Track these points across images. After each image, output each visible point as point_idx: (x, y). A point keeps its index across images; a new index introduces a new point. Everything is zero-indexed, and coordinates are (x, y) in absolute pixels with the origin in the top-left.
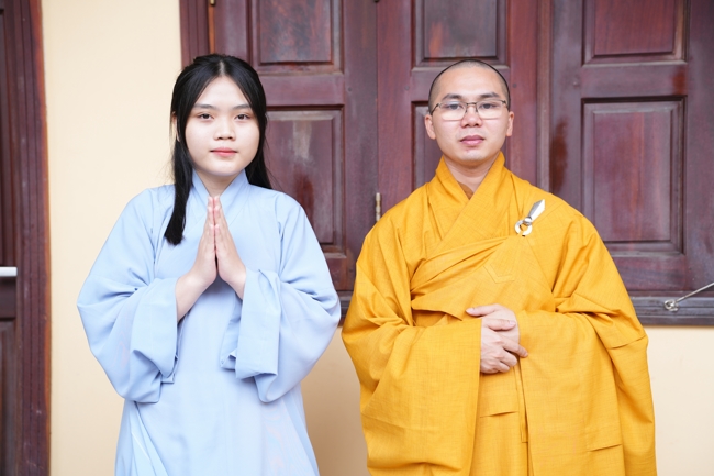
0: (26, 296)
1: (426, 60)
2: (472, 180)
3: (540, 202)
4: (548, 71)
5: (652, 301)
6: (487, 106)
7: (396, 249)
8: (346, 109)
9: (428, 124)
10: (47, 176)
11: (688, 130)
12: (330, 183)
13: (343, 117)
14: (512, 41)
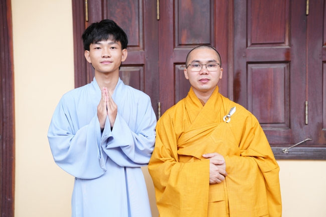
1: (180, 45)
2: (204, 98)
3: (234, 108)
4: (232, 50)
5: (277, 149)
6: (211, 66)
7: (171, 128)
8: (145, 66)
9: (185, 73)
10: (14, 95)
11: (292, 76)
13: (144, 69)
14: (217, 37)
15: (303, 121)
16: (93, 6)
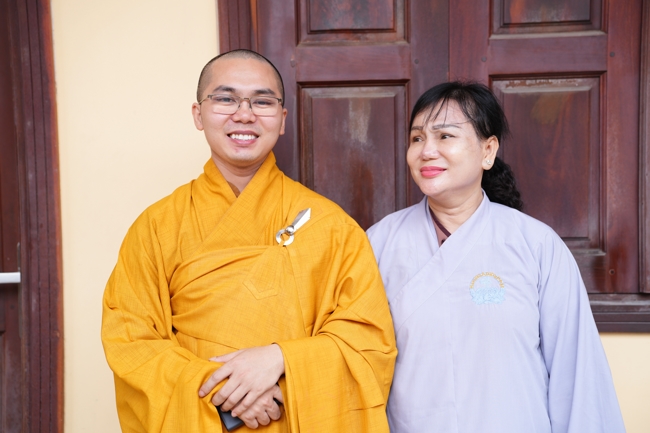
0: (33, 309)
1: (507, 25)
8: (412, 85)
10: (58, 166)
12: (392, 171)
13: (407, 94)
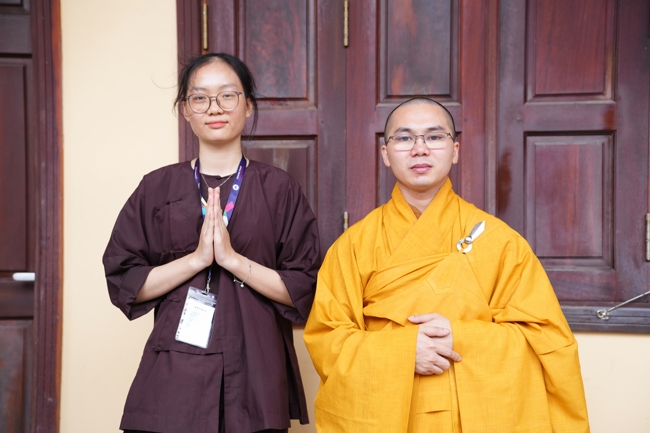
0: (42, 298)
1: (389, 97)
2: (421, 203)
3: (481, 223)
4: (494, 108)
6: (434, 138)
8: (319, 138)
9: (384, 154)
10: (62, 195)
11: (617, 161)
13: (316, 146)
14: (463, 81)
15: (641, 255)
16: (217, 19)
